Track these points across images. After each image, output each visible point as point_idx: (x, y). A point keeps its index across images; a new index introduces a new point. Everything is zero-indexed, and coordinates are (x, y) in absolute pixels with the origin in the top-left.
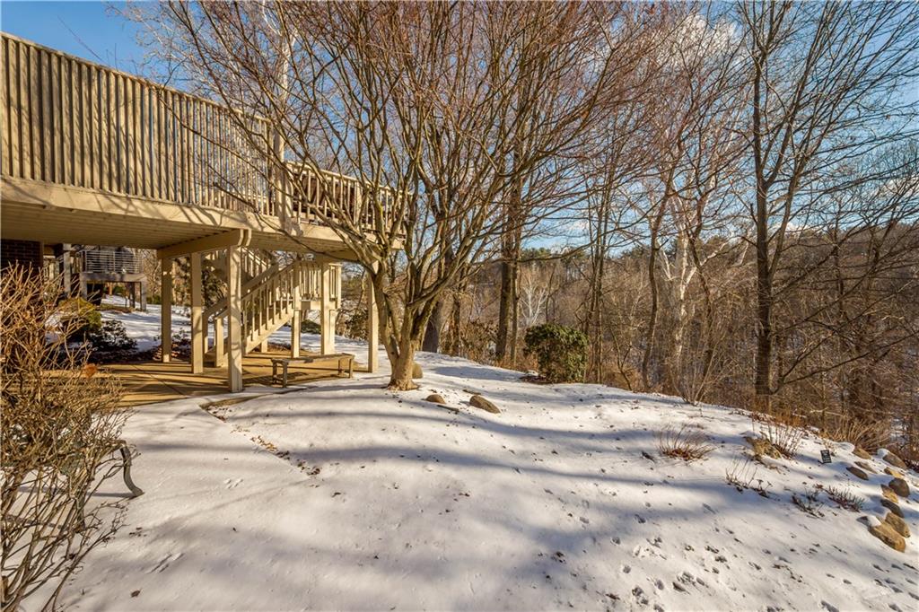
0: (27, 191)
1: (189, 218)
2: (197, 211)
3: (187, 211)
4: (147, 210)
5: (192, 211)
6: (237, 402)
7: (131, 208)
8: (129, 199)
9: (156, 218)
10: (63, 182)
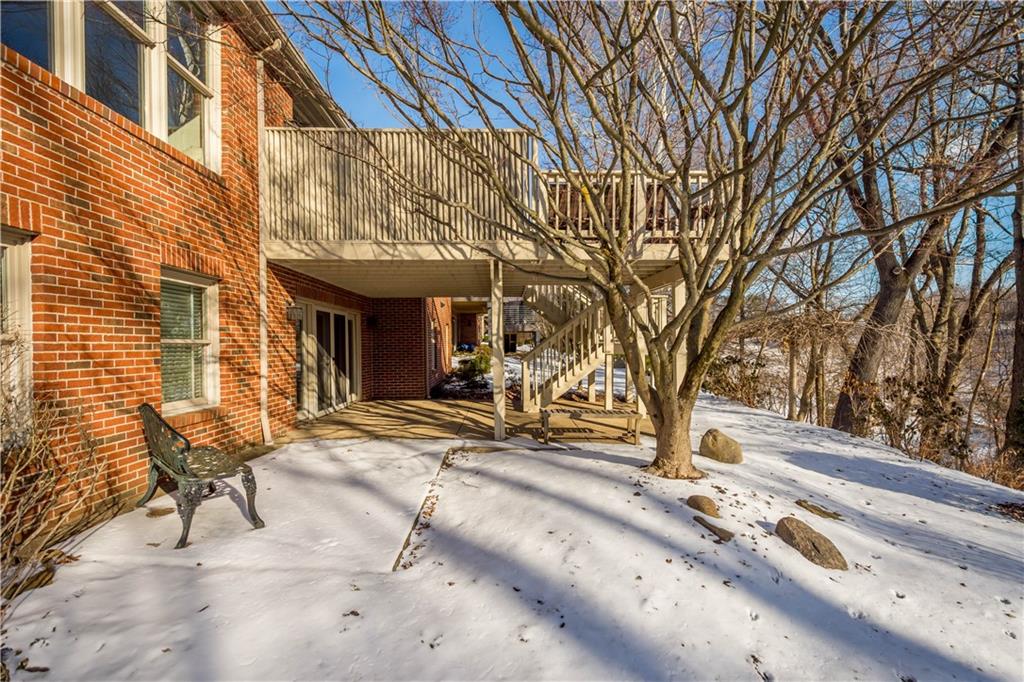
0: (329, 250)
1: (442, 255)
2: (449, 247)
3: (441, 248)
4: (409, 253)
5: (445, 248)
6: (487, 452)
7: (397, 253)
8: (394, 244)
9: (416, 259)
10: (351, 238)
